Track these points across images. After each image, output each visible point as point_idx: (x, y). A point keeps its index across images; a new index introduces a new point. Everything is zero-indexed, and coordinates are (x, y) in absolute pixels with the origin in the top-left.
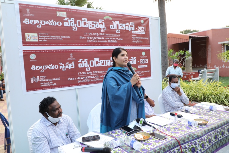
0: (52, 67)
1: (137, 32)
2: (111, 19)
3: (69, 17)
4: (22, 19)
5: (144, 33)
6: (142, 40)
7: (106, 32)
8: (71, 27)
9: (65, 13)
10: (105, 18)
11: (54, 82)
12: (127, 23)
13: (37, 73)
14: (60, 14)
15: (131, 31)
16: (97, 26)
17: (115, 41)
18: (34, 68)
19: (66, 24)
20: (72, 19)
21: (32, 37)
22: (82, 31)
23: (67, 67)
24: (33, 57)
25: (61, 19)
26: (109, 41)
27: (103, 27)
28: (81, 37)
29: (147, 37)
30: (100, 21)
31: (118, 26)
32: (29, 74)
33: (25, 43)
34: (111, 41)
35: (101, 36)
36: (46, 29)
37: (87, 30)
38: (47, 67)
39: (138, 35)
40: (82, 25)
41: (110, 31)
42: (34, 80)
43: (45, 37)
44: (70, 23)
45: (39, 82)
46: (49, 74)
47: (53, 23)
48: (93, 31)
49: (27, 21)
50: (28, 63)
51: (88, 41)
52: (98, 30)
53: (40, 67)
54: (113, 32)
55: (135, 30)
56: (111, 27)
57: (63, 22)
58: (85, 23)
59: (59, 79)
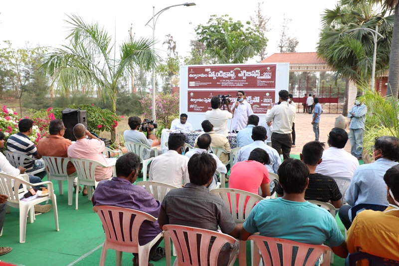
0: (200, 100)
1: (262, 77)
2: (239, 69)
3: (212, 71)
4: (189, 74)
5: (270, 77)
6: (266, 83)
7: (235, 79)
8: (212, 77)
9: (210, 69)
10: (235, 69)
11: (201, 108)
12: (253, 72)
13: (193, 103)
14: (207, 70)
15: (257, 77)
16: (229, 75)
17: (242, 85)
18: (192, 100)
19: (210, 76)
20: (214, 72)
21: (192, 84)
22: (219, 79)
23: (208, 101)
24: (192, 94)
25: (207, 73)
26: (237, 85)
27: (233, 76)
28: (218, 83)
29: (272, 81)
30: (231, 72)
31: (244, 74)
32: (190, 103)
33: (189, 87)
34: (239, 85)
35: (231, 82)
36: (200, 79)
37: (222, 78)
38: (198, 100)
39: (262, 80)
40: (219, 75)
41: (238, 78)
42: (192, 106)
43: (199, 84)
44: (212, 75)
45: (194, 108)
46: (199, 104)
47: (203, 75)
48: (226, 79)
49: (191, 76)
50: (189, 97)
51: (222, 85)
52: (230, 78)
53: (195, 100)
54: (241, 78)
55: (261, 76)
56: (239, 75)
57: (208, 74)
58: (221, 74)
59: (203, 107)
